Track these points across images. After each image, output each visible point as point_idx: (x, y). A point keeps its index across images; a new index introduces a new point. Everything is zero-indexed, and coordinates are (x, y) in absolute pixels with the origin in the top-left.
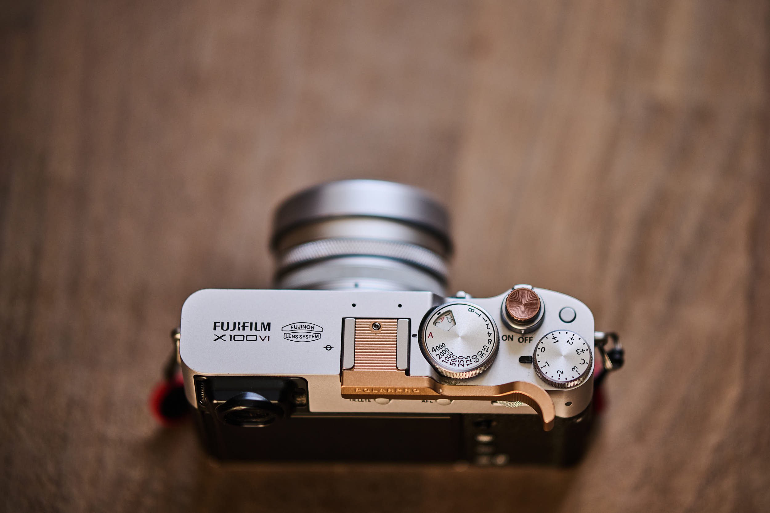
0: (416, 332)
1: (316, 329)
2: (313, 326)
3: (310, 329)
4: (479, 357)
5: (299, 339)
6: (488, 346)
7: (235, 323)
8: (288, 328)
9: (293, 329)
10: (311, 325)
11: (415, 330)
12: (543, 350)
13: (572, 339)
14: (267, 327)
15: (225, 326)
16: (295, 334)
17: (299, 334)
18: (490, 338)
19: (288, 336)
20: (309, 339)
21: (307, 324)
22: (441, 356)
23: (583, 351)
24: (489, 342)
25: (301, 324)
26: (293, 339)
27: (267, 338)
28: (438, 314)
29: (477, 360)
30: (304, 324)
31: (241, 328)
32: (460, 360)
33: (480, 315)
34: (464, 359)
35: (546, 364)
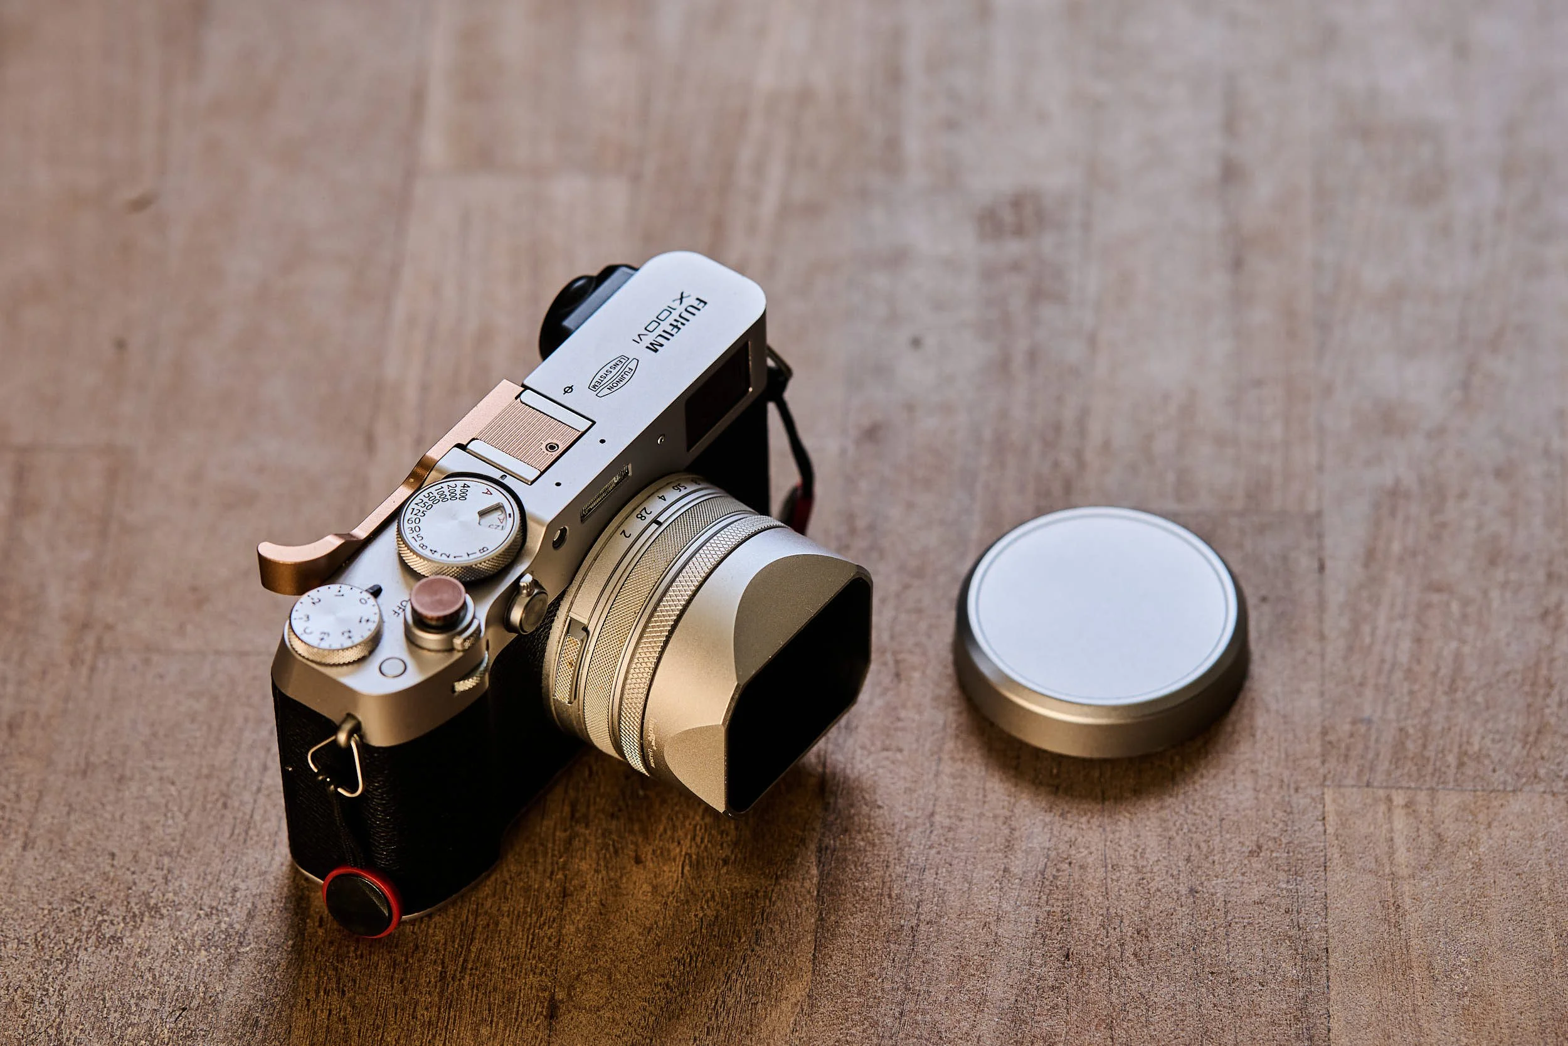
0: (506, 481)
1: (606, 391)
2: (613, 390)
3: (611, 385)
4: (413, 525)
5: (608, 367)
6: (419, 542)
7: (688, 320)
8: (633, 365)
9: (627, 369)
10: (615, 388)
11: (509, 481)
12: (363, 601)
13: (350, 637)
14: (654, 348)
15: (692, 310)
16: (617, 369)
17: (614, 372)
18: (428, 549)
19: (622, 360)
20: (598, 377)
21: (620, 385)
22: (450, 488)
23: (322, 639)
24: (423, 546)
25: (626, 380)
26: (614, 363)
27: (639, 341)
28: (510, 515)
29: (410, 522)
30: (622, 383)
31: (675, 323)
32: (427, 505)
33: (468, 555)
34: (425, 509)
35: (341, 593)
